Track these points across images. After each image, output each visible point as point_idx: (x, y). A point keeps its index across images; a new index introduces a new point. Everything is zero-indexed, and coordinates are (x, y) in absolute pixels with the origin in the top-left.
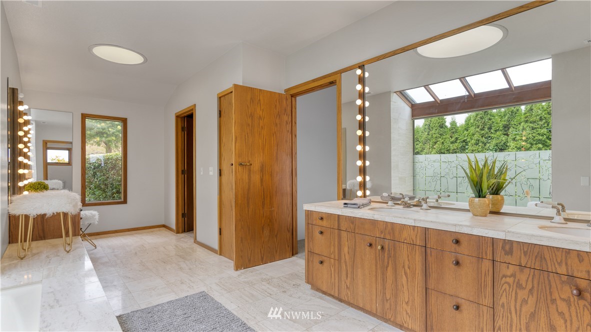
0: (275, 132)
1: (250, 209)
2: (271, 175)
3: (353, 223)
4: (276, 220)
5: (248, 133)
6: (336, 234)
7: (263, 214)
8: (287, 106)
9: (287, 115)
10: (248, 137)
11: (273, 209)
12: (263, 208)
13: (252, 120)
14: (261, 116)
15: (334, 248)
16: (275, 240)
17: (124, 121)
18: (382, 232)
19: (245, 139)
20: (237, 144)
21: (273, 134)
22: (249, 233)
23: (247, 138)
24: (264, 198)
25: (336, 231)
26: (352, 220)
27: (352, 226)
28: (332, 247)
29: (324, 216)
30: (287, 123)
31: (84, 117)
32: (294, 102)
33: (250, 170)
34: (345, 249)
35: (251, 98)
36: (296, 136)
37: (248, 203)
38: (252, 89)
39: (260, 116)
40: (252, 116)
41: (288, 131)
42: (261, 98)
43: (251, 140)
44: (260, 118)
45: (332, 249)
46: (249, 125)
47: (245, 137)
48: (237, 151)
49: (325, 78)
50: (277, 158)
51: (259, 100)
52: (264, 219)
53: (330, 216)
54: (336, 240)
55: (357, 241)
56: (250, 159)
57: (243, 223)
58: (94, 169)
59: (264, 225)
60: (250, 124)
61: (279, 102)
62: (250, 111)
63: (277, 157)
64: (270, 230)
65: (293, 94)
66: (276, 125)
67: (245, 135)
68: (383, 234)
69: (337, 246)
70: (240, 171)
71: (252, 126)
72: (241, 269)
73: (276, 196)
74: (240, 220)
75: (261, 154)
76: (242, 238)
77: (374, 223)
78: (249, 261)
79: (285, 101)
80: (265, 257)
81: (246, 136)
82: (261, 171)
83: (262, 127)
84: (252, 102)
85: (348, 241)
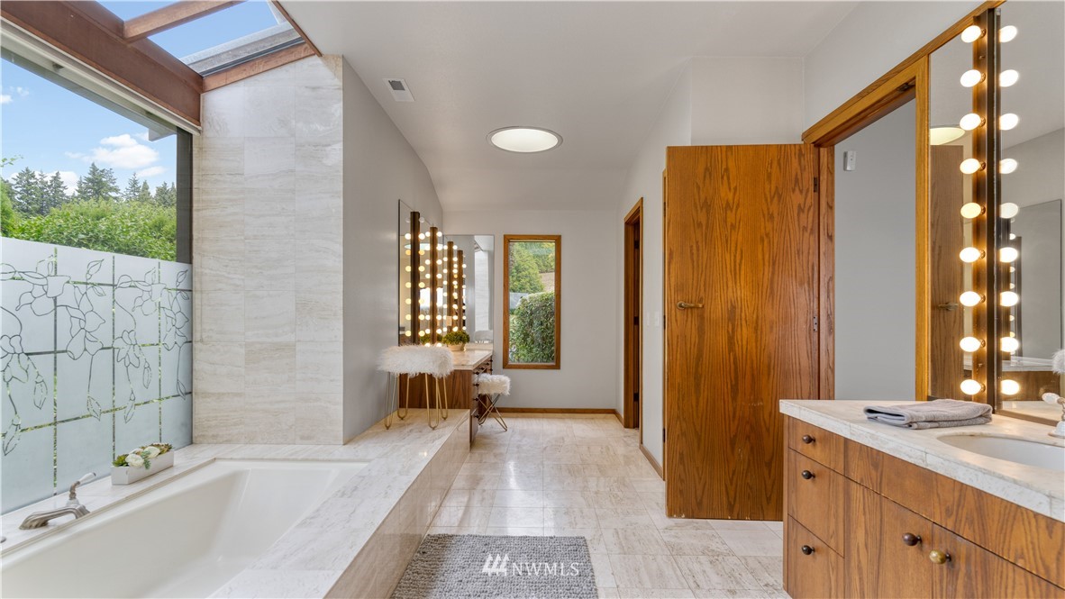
0: (767, 235)
1: (701, 399)
2: (756, 329)
3: (876, 466)
4: (768, 430)
5: (697, 242)
6: (841, 489)
7: (734, 413)
8: (803, 169)
9: (801, 191)
10: (698, 250)
11: (759, 404)
12: (734, 399)
13: (708, 213)
14: (731, 202)
15: (837, 523)
16: (766, 472)
17: (557, 240)
18: (948, 512)
19: (692, 254)
20: (673, 266)
21: (762, 240)
22: (699, 447)
23: (695, 252)
24: (736, 378)
25: (841, 479)
26: (876, 458)
27: (874, 473)
28: (833, 520)
29: (816, 435)
30: (801, 209)
31: (508, 240)
32: (824, 160)
33: (702, 317)
34: (859, 536)
35: (706, 169)
36: (830, 237)
37: (698, 386)
38: (707, 150)
39: (728, 203)
40: (707, 206)
41: (805, 229)
42: (731, 164)
43: (705, 257)
44: (728, 206)
45: (832, 527)
46: (700, 225)
47: (691, 251)
48: (673, 280)
49: (888, 80)
50: (772, 292)
51: (727, 170)
52: (736, 422)
53: (828, 437)
54: (841, 502)
55: (886, 519)
56: (702, 294)
57: (684, 425)
58: (531, 314)
59: (735, 436)
60: (704, 223)
61: (779, 164)
62: (703, 196)
63: (772, 288)
64: (752, 448)
65: (825, 140)
66: (771, 217)
67: (692, 247)
68: (953, 517)
69: (841, 519)
70: (679, 319)
71: (707, 227)
72: (679, 516)
73: (769, 375)
74: (678, 417)
75: (730, 284)
76: (681, 454)
77: (928, 478)
78: (700, 504)
79: (795, 162)
80: (737, 505)
81: (695, 248)
82: (729, 319)
83: (732, 225)
84: (708, 176)
85: (865, 514)
